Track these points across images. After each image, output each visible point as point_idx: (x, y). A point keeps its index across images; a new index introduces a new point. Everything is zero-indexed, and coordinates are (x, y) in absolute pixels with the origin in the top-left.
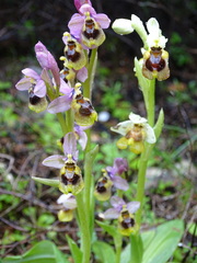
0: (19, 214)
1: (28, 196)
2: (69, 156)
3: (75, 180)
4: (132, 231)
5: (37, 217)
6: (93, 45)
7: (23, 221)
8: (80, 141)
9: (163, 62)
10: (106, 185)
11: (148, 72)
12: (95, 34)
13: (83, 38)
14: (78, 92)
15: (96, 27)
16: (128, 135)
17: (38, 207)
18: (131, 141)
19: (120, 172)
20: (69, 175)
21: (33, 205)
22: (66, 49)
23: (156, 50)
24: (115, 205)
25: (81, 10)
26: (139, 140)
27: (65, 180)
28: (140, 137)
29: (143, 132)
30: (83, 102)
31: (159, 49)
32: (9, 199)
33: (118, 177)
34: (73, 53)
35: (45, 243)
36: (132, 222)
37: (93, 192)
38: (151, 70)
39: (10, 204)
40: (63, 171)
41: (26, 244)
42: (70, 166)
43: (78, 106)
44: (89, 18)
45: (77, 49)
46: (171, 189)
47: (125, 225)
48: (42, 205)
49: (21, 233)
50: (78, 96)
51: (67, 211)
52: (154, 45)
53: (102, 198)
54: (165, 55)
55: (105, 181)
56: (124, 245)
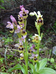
0: (13, 59)
1: (15, 55)
2: (21, 43)
3: (22, 49)
4: (37, 61)
5: (17, 59)
6: (25, 18)
7: (14, 60)
8: (24, 41)
9: (42, 21)
10: (30, 51)
11: (38, 23)
12: (26, 15)
13: (23, 16)
14: (22, 28)
15: (26, 13)
16: (35, 39)
17: (17, 57)
18: (35, 40)
19: (33, 48)
20: (21, 48)
21: (16, 57)
22: (19, 19)
23: (40, 18)
24: (33, 55)
25: (22, 9)
26: (37, 40)
27: (20, 49)
28: (37, 39)
29: (38, 38)
30: (23, 30)
31: (41, 18)
32: (11, 56)
33: (33, 49)
34: (20, 20)
35: (18, 65)
36: (37, 59)
37: (28, 53)
38: (39, 23)
39: (11, 57)
40: (19, 47)
41: (15, 65)
42: (21, 46)
43: (22, 31)
44: (24, 11)
45: (22, 19)
46: (43, 52)
47: (35, 60)
48: (18, 56)
49: (14, 63)
50: (22, 29)
51: (22, 57)
52: (40, 17)
53: (30, 54)
54: (42, 19)
55: (30, 50)
56: (35, 64)
